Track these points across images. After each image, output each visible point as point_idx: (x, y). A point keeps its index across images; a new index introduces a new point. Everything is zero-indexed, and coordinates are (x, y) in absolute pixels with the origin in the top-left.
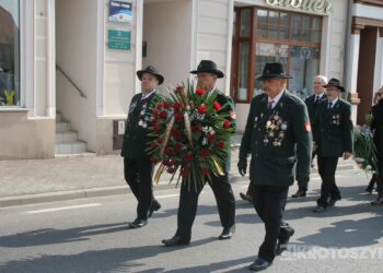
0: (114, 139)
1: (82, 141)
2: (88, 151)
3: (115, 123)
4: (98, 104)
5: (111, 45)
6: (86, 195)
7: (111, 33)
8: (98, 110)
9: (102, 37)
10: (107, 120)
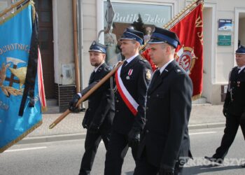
0: (222, 96)
1: (204, 97)
2: (207, 102)
3: (222, 87)
4: (212, 76)
5: (219, 44)
6: (208, 127)
7: (220, 37)
8: (213, 80)
9: (214, 40)
10: (218, 85)
